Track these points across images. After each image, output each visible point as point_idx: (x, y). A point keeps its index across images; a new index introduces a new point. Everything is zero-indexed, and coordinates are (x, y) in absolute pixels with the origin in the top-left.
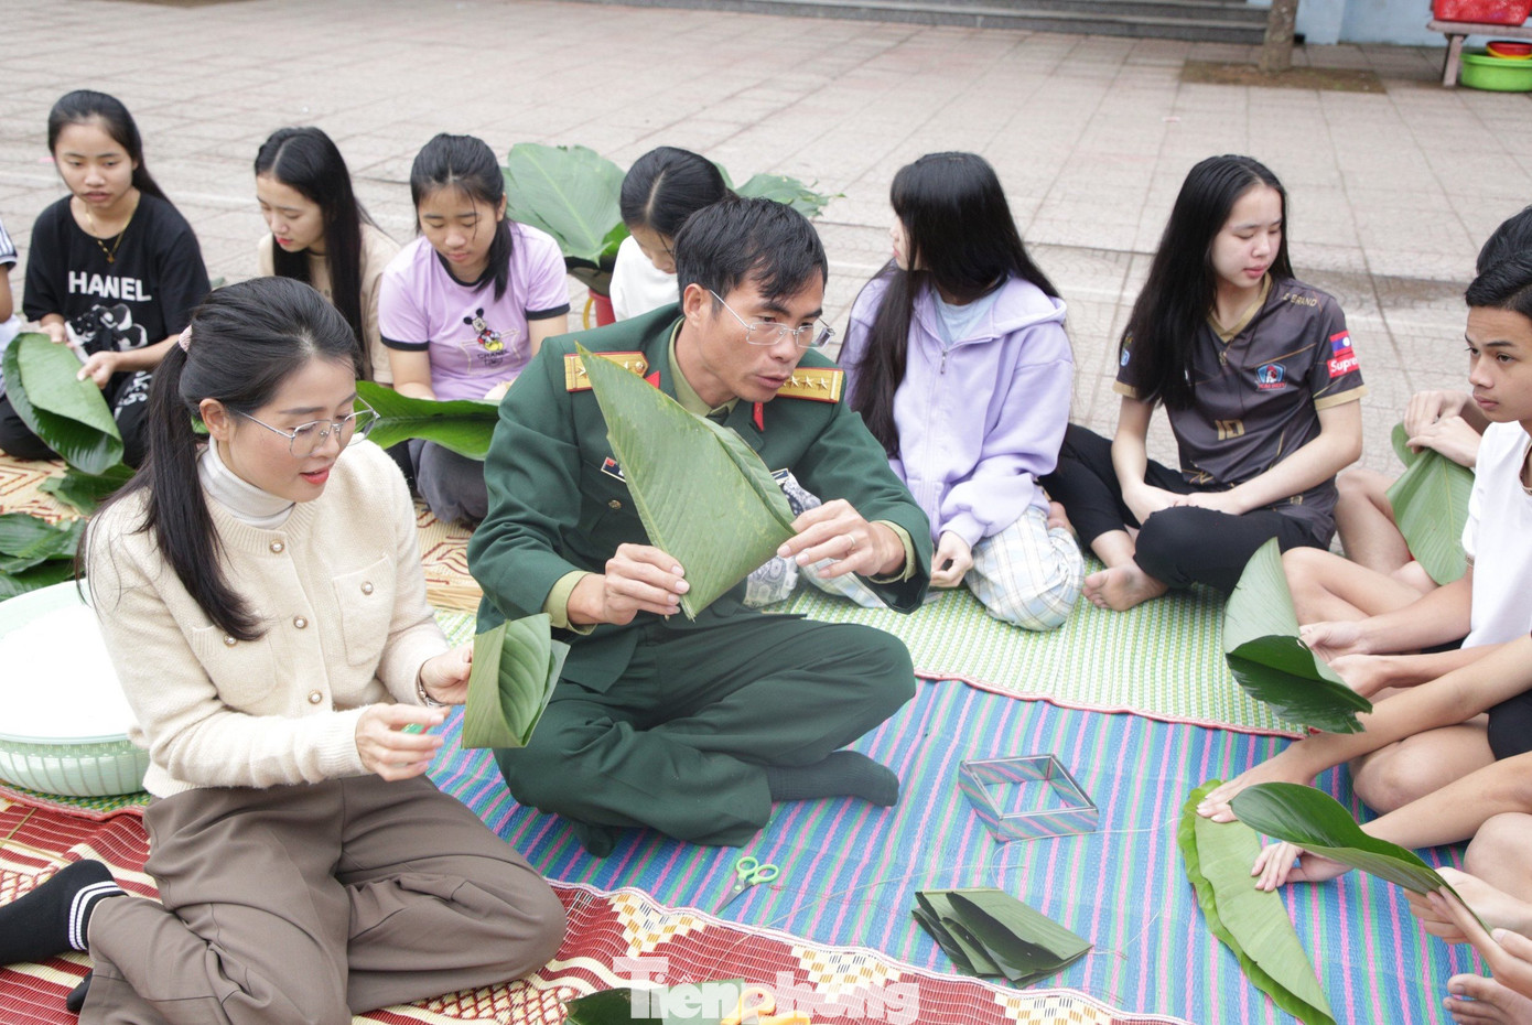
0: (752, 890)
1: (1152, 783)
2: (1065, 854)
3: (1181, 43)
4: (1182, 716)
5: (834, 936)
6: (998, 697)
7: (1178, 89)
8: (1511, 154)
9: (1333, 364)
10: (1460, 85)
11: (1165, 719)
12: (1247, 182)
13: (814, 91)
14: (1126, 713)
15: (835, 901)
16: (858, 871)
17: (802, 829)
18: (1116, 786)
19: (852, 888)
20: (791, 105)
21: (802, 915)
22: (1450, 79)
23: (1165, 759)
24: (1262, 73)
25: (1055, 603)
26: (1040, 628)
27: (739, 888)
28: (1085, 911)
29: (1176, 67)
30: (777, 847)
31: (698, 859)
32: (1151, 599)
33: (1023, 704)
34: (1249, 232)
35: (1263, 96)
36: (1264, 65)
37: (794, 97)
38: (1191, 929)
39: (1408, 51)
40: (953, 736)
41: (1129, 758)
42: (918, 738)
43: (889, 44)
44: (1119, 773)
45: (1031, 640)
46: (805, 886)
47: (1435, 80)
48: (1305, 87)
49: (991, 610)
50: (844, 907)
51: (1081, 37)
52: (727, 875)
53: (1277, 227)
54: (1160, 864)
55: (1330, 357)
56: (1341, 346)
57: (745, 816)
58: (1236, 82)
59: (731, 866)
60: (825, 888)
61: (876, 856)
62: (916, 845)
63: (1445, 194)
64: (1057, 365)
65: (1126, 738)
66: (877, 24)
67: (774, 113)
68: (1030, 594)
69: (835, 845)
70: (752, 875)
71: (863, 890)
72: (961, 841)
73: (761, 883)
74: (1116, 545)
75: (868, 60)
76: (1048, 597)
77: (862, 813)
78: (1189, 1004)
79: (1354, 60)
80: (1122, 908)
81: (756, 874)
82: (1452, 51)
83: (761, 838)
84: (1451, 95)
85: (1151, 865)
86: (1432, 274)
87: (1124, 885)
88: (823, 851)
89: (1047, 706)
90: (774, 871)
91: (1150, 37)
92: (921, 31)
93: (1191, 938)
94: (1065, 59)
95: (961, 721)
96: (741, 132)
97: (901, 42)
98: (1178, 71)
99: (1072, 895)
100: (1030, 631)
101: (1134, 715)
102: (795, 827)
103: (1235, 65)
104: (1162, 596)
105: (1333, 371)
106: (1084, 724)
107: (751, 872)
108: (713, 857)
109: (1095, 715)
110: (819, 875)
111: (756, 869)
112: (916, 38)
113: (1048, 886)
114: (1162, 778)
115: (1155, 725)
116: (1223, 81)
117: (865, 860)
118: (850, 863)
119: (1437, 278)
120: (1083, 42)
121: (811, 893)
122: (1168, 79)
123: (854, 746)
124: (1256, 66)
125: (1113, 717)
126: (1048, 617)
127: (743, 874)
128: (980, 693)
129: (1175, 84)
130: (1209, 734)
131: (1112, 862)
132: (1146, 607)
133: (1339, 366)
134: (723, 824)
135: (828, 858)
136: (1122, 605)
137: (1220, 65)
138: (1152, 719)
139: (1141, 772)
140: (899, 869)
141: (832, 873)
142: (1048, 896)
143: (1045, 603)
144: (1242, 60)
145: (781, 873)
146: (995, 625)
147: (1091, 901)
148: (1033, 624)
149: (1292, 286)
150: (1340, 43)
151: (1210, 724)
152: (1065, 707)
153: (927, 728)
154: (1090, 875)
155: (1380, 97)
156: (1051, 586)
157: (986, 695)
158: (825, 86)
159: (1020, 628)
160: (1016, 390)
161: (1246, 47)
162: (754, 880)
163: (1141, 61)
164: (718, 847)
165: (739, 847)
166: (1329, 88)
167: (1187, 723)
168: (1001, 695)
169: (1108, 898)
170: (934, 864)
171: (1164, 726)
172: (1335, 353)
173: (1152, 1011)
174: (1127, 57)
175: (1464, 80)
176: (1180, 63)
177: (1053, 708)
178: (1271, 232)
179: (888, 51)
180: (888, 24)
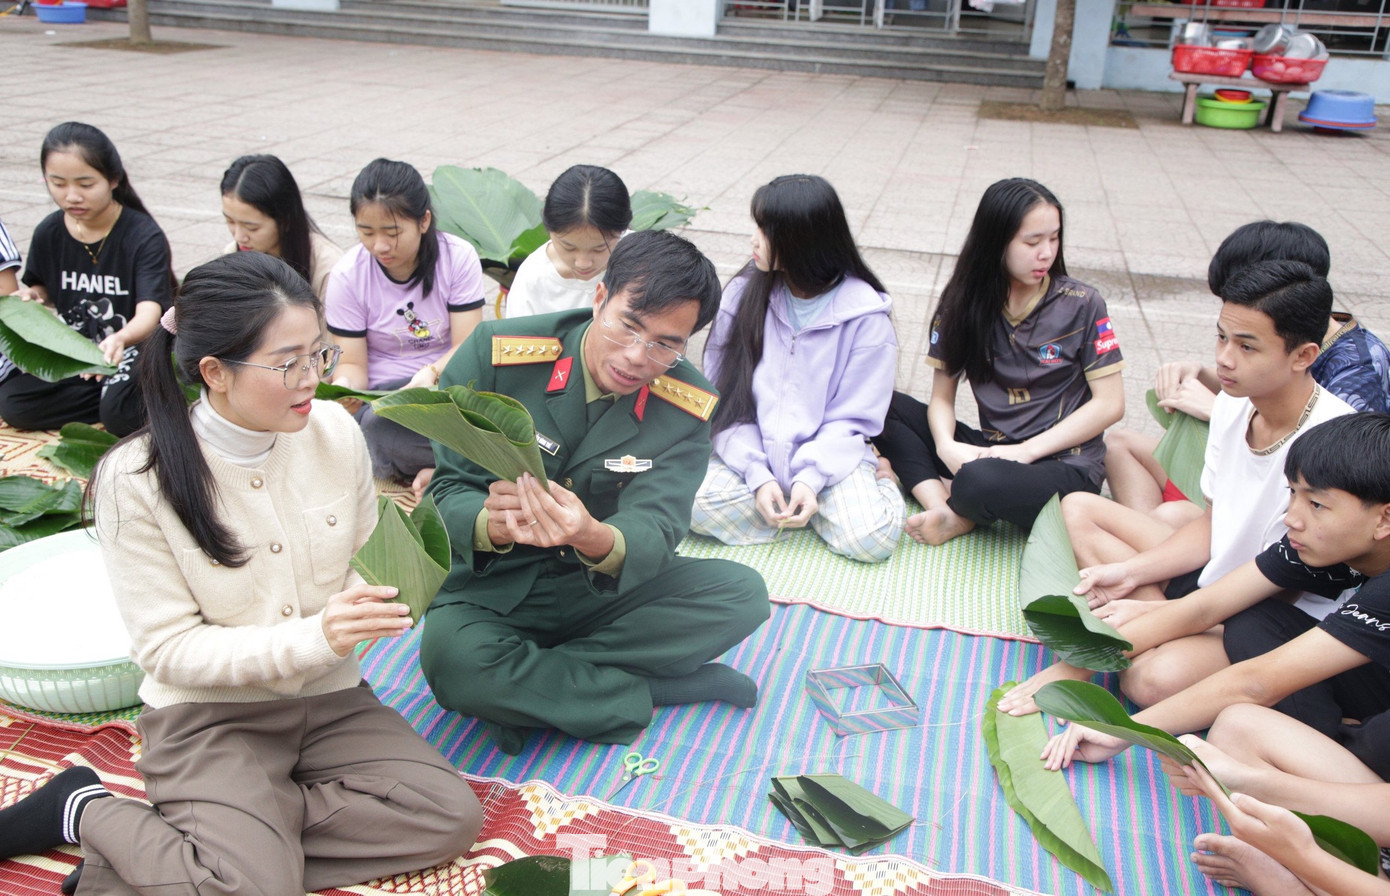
0: (637, 779)
1: (962, 685)
2: (892, 745)
3: (978, 87)
4: (985, 631)
5: (704, 816)
6: (837, 617)
7: (977, 124)
8: (1235, 178)
9: (1099, 343)
10: (1196, 123)
11: (971, 633)
12: (1033, 201)
13: (684, 123)
14: (940, 629)
15: (705, 787)
16: (724, 763)
17: (678, 728)
18: (933, 688)
19: (719, 776)
20: (665, 134)
21: (679, 799)
22: (1188, 119)
23: (972, 665)
24: (1042, 111)
25: (883, 540)
26: (870, 561)
27: (627, 778)
28: (908, 791)
29: (974, 106)
30: (658, 744)
31: (592, 756)
32: (960, 535)
33: (857, 622)
34: (1035, 240)
35: (1043, 129)
36: (1043, 105)
37: (668, 128)
38: (993, 804)
39: (1155, 95)
40: (801, 650)
41: (943, 665)
42: (773, 652)
43: (745, 85)
44: (935, 677)
45: (864, 570)
46: (681, 775)
47: (1176, 119)
48: (1076, 123)
49: (831, 546)
50: (713, 793)
51: (899, 81)
52: (617, 768)
53: (1056, 235)
54: (968, 751)
55: (1096, 338)
56: (1105, 329)
57: (631, 716)
58: (1022, 118)
59: (620, 761)
60: (698, 777)
61: (739, 749)
62: (772, 740)
63: (1186, 209)
64: (884, 347)
65: (940, 649)
66: (735, 69)
67: (652, 140)
68: (862, 533)
69: (705, 742)
70: (637, 768)
71: (728, 778)
72: (808, 736)
73: (644, 774)
74: (931, 491)
75: (728, 98)
76: (878, 535)
77: (728, 713)
78: (991, 865)
79: (1114, 102)
80: (938, 787)
81: (641, 767)
82: (1188, 96)
83: (645, 736)
84: (1189, 130)
85: (961, 752)
86: (1177, 272)
87: (939, 769)
88: (696, 747)
89: (877, 624)
90: (655, 764)
91: (954, 82)
92: (770, 75)
93: (993, 810)
94: (886, 98)
95: (808, 638)
96: (625, 156)
97: (755, 84)
98: (977, 109)
99: (898, 779)
100: (863, 563)
101: (946, 630)
102: (673, 726)
103: (1021, 105)
104: (969, 533)
105: (1099, 349)
106: (907, 638)
107: (636, 765)
108: (605, 754)
109: (915, 630)
110: (692, 767)
111: (641, 763)
112: (765, 81)
113: (879, 770)
114: (969, 680)
115: (964, 638)
116: (1012, 118)
117: (730, 753)
118: (718, 756)
119: (1181, 276)
120: (901, 85)
121: (686, 781)
122: (968, 115)
123: (720, 660)
124: (1037, 106)
125: (930, 632)
126: (877, 551)
127: (630, 767)
128: (823, 614)
129: (974, 119)
130: (1007, 644)
131: (930, 751)
132: (956, 542)
133: (1103, 346)
134: (613, 724)
135: (699, 753)
136: (936, 541)
137: (1009, 104)
138: (961, 633)
139: (953, 676)
140: (757, 760)
141: (704, 764)
142: (878, 779)
143: (876, 540)
144: (1026, 101)
145: (662, 766)
146: (834, 559)
147: (913, 783)
148: (865, 557)
149: (1065, 282)
150: (1102, 88)
151: (1008, 636)
152: (891, 625)
153: (780, 644)
154: (912, 762)
155: (1134, 132)
156: (880, 525)
157: (828, 616)
158: (693, 119)
159: (855, 561)
160: (851, 367)
161: (1029, 91)
162: (638, 772)
163: (948, 100)
164: (610, 744)
165: (627, 745)
166: (1095, 124)
167: (989, 636)
168: (840, 615)
169: (927, 781)
170: (786, 756)
171: (970, 638)
172: (1101, 335)
173: (962, 871)
174: (936, 97)
175: (1199, 119)
176: (978, 102)
177: (882, 626)
178: (1052, 240)
179: (744, 91)
180: (744, 70)
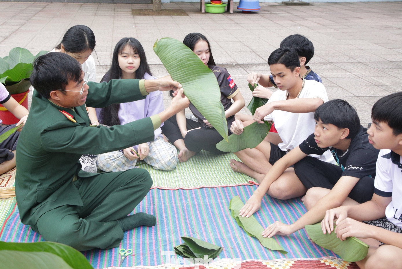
0: (127, 258)
1: (218, 204)
2: (205, 226)
3: (128, 4)
4: (217, 186)
5: (156, 263)
6: (168, 190)
7: (134, 18)
8: (226, 30)
9: (230, 85)
10: (206, 12)
11: (213, 187)
12: (198, 39)
13: (23, 25)
14: (203, 188)
15: (151, 254)
16: (154, 245)
17: (132, 237)
18: (209, 207)
19: (154, 249)
20: (17, 30)
21: (144, 259)
22: (203, 11)
23: (218, 197)
24: (154, 12)
25: (174, 161)
26: (170, 170)
27: (123, 258)
28: (217, 240)
29: (130, 11)
30: (128, 244)
31: (107, 254)
33: (175, 191)
35: (158, 18)
36: (154, 10)
37: (17, 27)
38: (244, 237)
39: (188, 4)
40: (161, 203)
41: (209, 199)
42: (152, 206)
43: (40, 9)
44: (208, 203)
45: (169, 174)
46: (141, 252)
47: (200, 11)
48: (167, 15)
50: (155, 255)
51: (98, 4)
52: (118, 255)
54: (230, 223)
55: (229, 83)
56: (231, 80)
58: (148, 15)
59: (118, 253)
60: (147, 251)
61: (156, 239)
62: (167, 234)
63: (215, 41)
65: (206, 194)
66: (33, 3)
67: (13, 33)
68: (167, 160)
69: (144, 240)
70: (125, 254)
71: (158, 249)
72: (177, 230)
73: (128, 255)
74: (180, 143)
75: (36, 14)
76: (172, 160)
77: (147, 229)
78: (252, 255)
79: (176, 7)
80: (225, 237)
81: (126, 253)
82: (202, 3)
84: (204, 15)
85: (227, 224)
86: (222, 62)
87: (223, 231)
88: (141, 242)
89: (182, 190)
90: (131, 251)
91: (119, 3)
92: (48, 4)
93: (245, 239)
94: (97, 11)
95: (162, 198)
96: (4, 39)
97: (44, 8)
98: (131, 12)
99: (212, 237)
100: (167, 171)
101: (205, 187)
102: (130, 237)
103: (145, 10)
105: (231, 87)
106: (193, 193)
107: (124, 253)
108: (111, 252)
109: (195, 190)
110: (144, 249)
111: (125, 252)
112: (47, 7)
113: (205, 236)
114: (219, 202)
115: (211, 189)
116: (145, 15)
117: (154, 242)
118: (151, 244)
120: (100, 5)
121: (144, 253)
122: (129, 15)
124: (152, 10)
125: (200, 189)
126: (172, 166)
127: (122, 254)
128: (163, 190)
129: (132, 16)
130: (225, 188)
131: (217, 225)
133: (232, 85)
135: (144, 244)
137: (142, 10)
138: (210, 188)
139: (213, 202)
140: (165, 241)
141: (147, 247)
142: (206, 238)
143: (171, 162)
144: (147, 8)
145: (133, 250)
146: (157, 172)
147: (217, 237)
148: (169, 169)
149: (213, 67)
150: (170, 2)
151: (224, 186)
152: (186, 190)
153: (153, 203)
154: (214, 230)
155: (187, 17)
156: (172, 157)
157: (164, 190)
158: (26, 23)
159: (165, 171)
161: (146, 5)
162: (126, 255)
163: (119, 10)
165: (117, 247)
166: (173, 15)
167: (219, 187)
168: (169, 190)
169: (221, 235)
170: (173, 238)
171: (213, 189)
172: (230, 82)
173: (245, 259)
174: (115, 9)
175: (206, 11)
176: (131, 10)
177: (184, 190)
178: (206, 53)
179: (41, 11)
180: (36, 3)
